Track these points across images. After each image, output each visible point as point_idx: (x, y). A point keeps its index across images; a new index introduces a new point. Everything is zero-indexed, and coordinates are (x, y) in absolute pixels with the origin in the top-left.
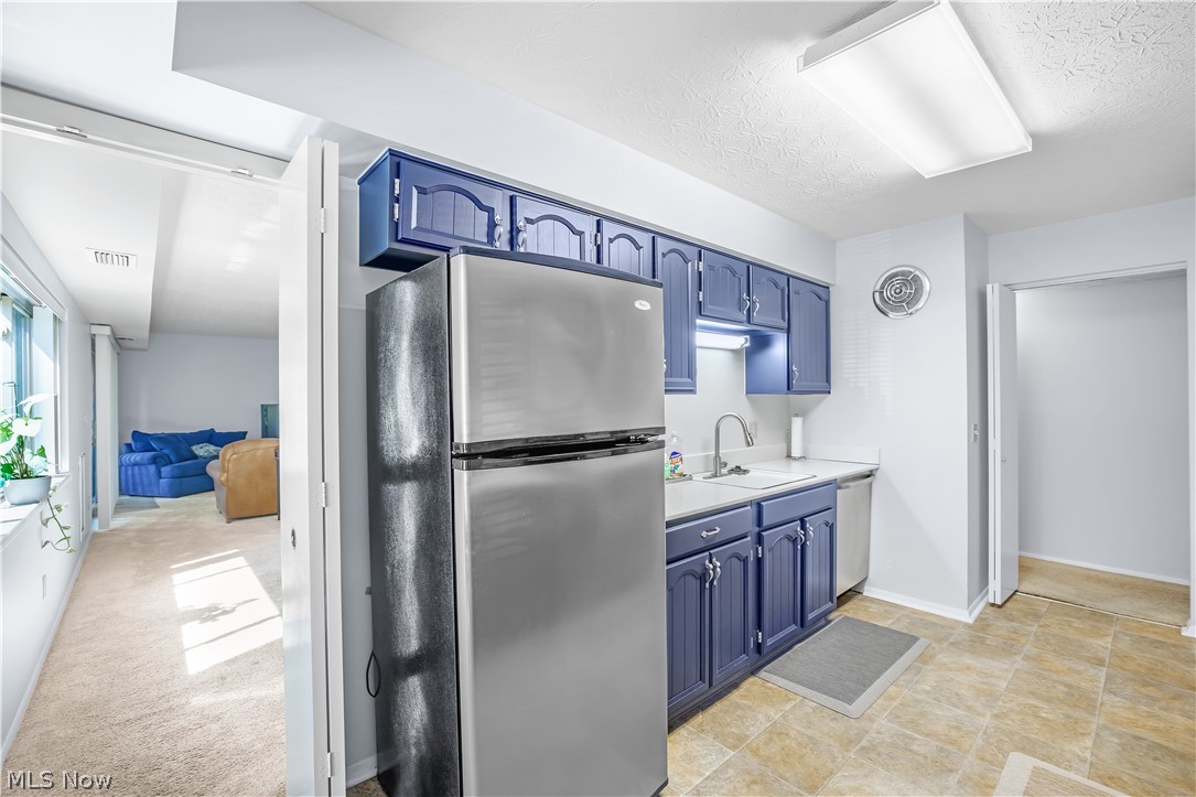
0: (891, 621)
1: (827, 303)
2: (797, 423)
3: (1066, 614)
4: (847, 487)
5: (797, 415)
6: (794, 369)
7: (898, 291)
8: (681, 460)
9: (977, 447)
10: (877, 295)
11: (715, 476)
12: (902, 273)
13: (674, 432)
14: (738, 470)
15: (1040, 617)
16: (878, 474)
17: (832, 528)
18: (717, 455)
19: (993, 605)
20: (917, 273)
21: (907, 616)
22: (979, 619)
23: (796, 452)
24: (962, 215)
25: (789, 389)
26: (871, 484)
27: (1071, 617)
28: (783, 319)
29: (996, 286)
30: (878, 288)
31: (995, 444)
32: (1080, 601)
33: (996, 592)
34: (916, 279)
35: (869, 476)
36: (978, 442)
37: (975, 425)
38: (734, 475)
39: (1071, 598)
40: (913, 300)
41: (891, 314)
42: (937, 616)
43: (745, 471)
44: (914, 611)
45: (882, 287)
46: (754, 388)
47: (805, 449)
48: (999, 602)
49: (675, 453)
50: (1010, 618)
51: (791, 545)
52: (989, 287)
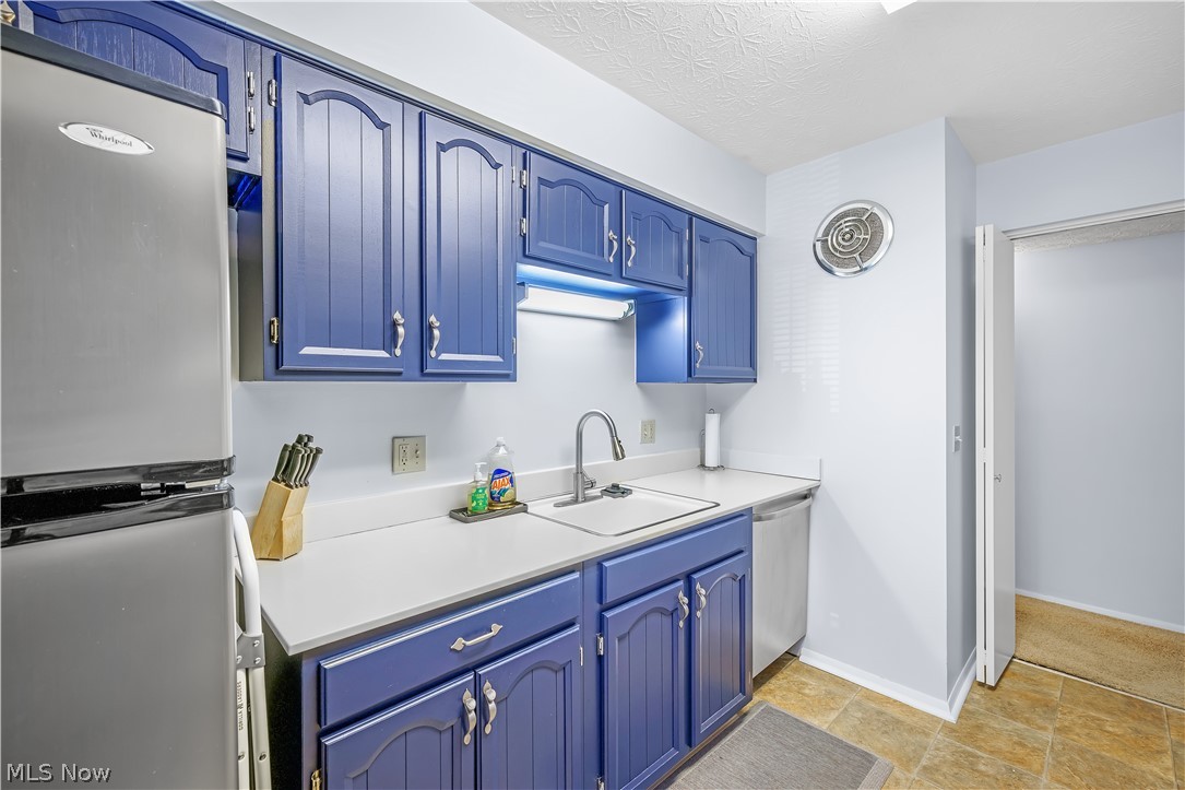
0: (833, 716)
1: (753, 259)
2: (712, 421)
3: (1090, 704)
4: (769, 518)
5: (712, 411)
6: (698, 346)
7: (848, 236)
8: (511, 481)
9: (958, 458)
10: (819, 244)
11: (575, 501)
12: (854, 212)
13: (500, 439)
14: (616, 491)
15: (1054, 710)
16: (819, 493)
17: (743, 584)
18: (579, 472)
19: (982, 685)
20: (876, 211)
21: (858, 704)
22: (965, 713)
23: (711, 461)
24: (942, 121)
25: (690, 375)
26: (809, 507)
27: (1098, 709)
28: (681, 275)
29: (990, 229)
30: (820, 235)
31: (985, 455)
32: (1107, 678)
33: (986, 663)
34: (873, 218)
35: (805, 497)
36: (960, 452)
37: (957, 428)
38: (607, 499)
39: (1093, 672)
40: (870, 248)
41: (839, 271)
42: (903, 705)
43: (625, 492)
44: (871, 695)
45: (826, 233)
46: (648, 372)
47: (723, 454)
48: (991, 682)
49: (499, 471)
50: (1011, 713)
51: (667, 621)
52: (979, 232)
